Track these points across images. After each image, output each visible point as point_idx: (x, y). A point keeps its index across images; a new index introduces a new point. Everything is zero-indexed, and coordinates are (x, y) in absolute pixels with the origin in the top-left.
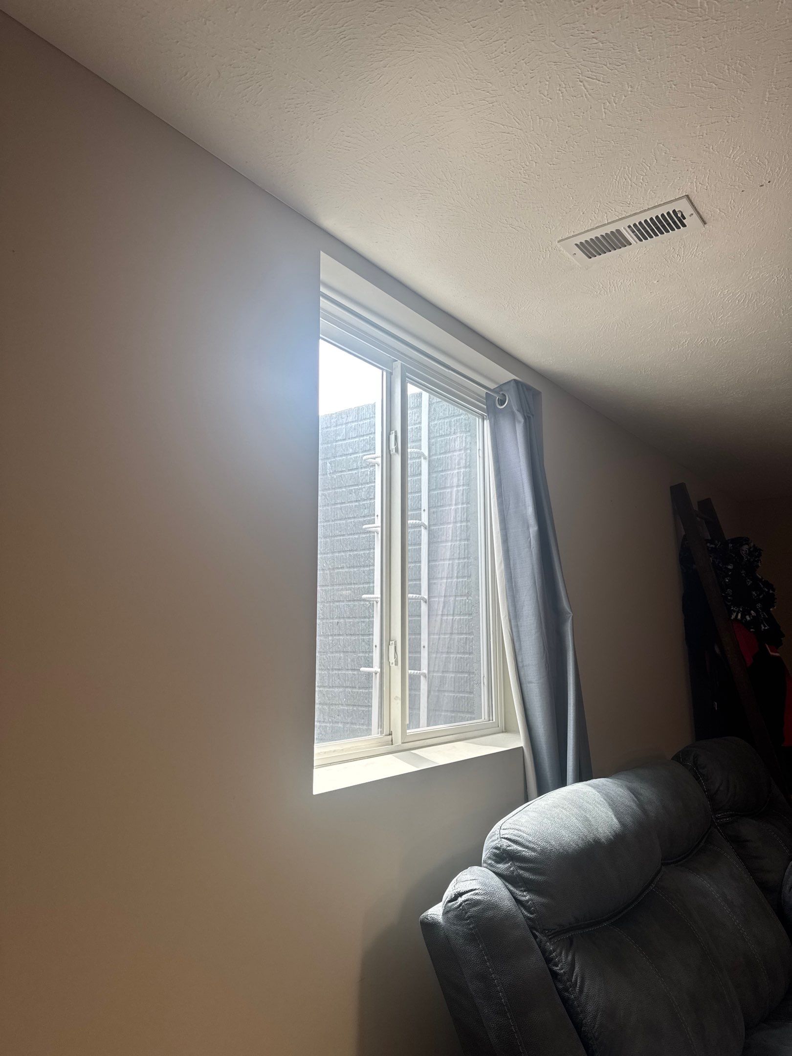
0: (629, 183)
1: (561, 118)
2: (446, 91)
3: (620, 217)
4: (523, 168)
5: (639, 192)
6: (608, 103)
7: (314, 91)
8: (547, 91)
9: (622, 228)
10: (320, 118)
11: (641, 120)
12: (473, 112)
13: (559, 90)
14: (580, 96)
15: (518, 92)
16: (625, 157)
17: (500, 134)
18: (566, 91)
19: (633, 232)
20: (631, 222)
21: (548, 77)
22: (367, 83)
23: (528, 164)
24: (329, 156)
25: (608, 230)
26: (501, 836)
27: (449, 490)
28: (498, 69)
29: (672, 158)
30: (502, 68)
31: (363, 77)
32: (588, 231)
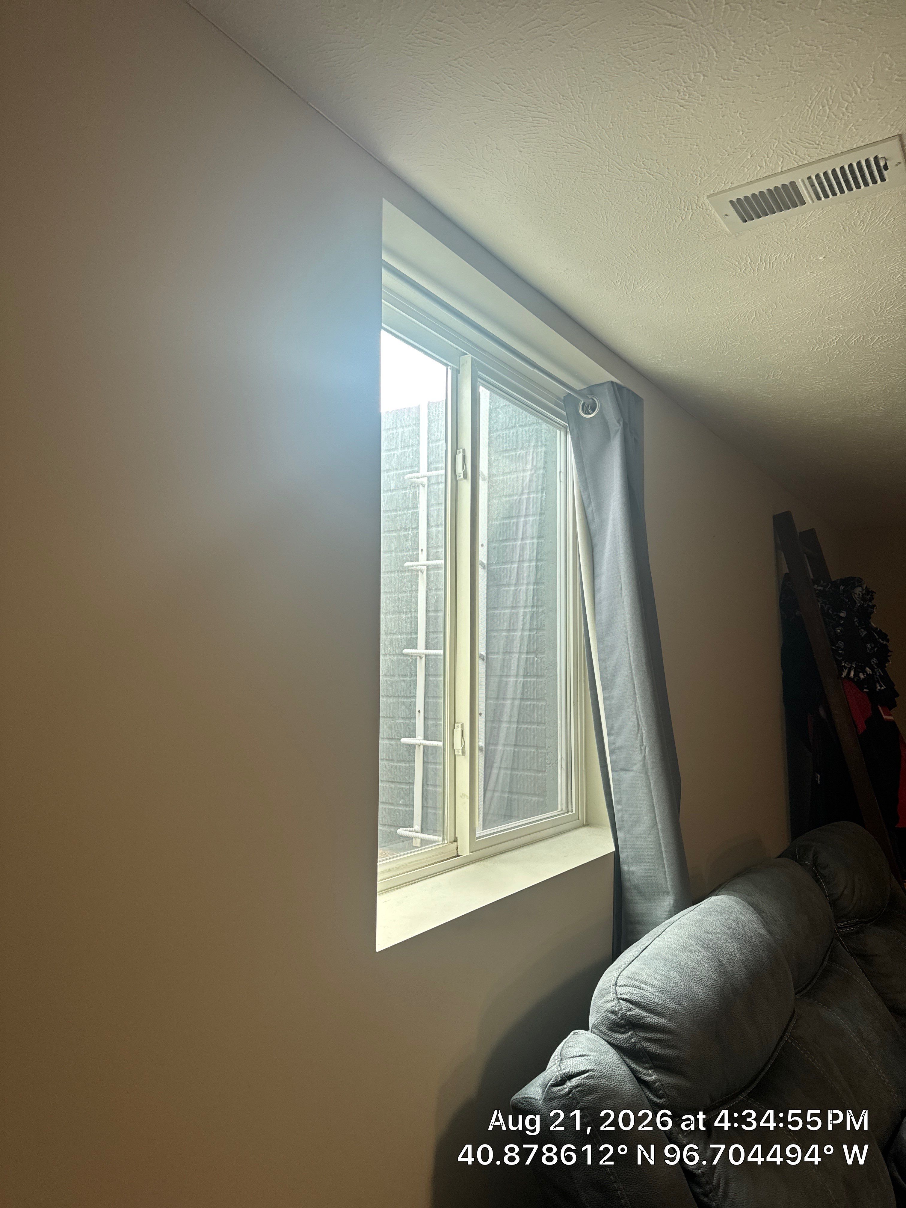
3: (800, 164)
5: (837, 127)
9: (800, 180)
16: (833, 71)
17: (664, 25)
19: (813, 185)
20: (813, 171)
23: (693, 76)
25: (780, 181)
26: (619, 996)
27: (515, 520)
29: (897, 76)
32: (752, 182)
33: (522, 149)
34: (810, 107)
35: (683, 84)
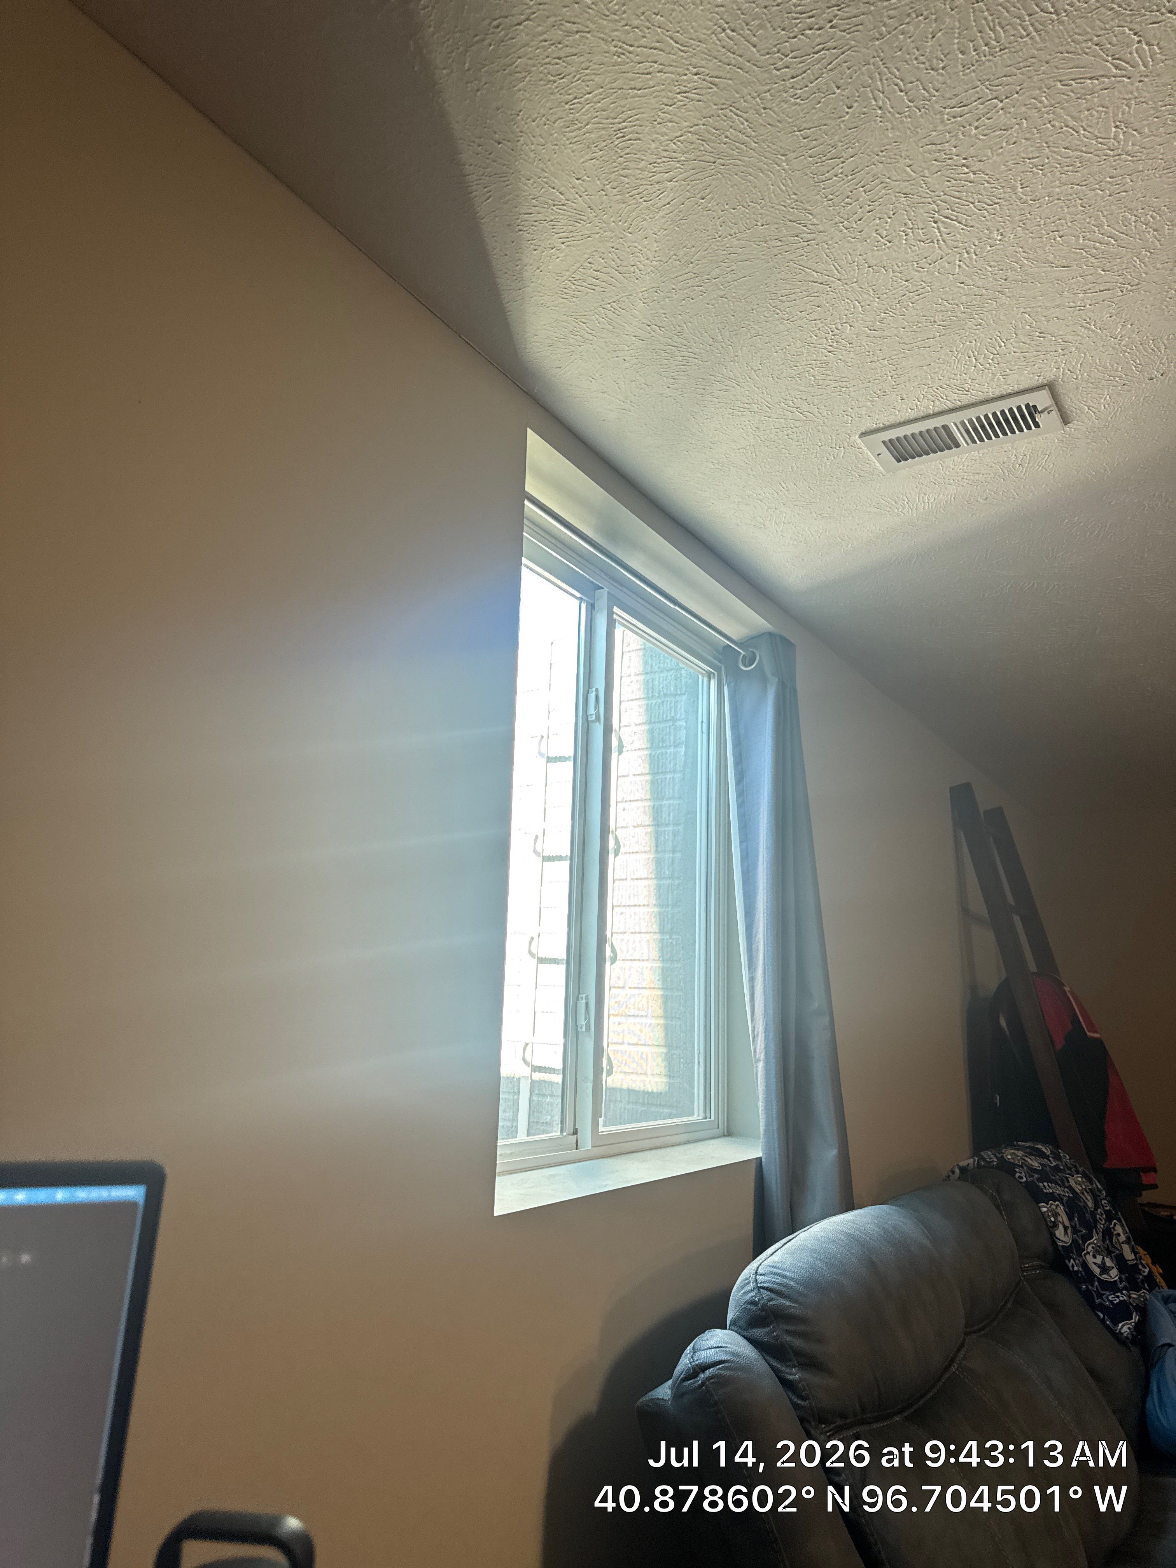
0: (971, 361)
1: (898, 269)
2: (748, 221)
3: (951, 408)
4: (832, 332)
5: (984, 376)
6: (966, 254)
7: (563, 205)
8: (886, 230)
9: (952, 423)
10: (563, 243)
11: (1005, 280)
12: (779, 252)
13: (903, 231)
14: (929, 240)
15: (847, 229)
16: (975, 328)
17: (810, 284)
18: (913, 233)
19: (966, 429)
20: (965, 416)
21: (892, 213)
22: (641, 200)
23: (840, 327)
24: (564, 296)
25: (930, 424)
26: (760, 1286)
28: (826, 197)
29: (1038, 334)
30: (831, 197)
31: (635, 192)
32: (904, 424)
33: (671, 386)
34: (956, 357)
35: (831, 333)
